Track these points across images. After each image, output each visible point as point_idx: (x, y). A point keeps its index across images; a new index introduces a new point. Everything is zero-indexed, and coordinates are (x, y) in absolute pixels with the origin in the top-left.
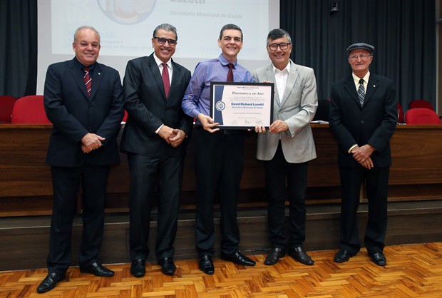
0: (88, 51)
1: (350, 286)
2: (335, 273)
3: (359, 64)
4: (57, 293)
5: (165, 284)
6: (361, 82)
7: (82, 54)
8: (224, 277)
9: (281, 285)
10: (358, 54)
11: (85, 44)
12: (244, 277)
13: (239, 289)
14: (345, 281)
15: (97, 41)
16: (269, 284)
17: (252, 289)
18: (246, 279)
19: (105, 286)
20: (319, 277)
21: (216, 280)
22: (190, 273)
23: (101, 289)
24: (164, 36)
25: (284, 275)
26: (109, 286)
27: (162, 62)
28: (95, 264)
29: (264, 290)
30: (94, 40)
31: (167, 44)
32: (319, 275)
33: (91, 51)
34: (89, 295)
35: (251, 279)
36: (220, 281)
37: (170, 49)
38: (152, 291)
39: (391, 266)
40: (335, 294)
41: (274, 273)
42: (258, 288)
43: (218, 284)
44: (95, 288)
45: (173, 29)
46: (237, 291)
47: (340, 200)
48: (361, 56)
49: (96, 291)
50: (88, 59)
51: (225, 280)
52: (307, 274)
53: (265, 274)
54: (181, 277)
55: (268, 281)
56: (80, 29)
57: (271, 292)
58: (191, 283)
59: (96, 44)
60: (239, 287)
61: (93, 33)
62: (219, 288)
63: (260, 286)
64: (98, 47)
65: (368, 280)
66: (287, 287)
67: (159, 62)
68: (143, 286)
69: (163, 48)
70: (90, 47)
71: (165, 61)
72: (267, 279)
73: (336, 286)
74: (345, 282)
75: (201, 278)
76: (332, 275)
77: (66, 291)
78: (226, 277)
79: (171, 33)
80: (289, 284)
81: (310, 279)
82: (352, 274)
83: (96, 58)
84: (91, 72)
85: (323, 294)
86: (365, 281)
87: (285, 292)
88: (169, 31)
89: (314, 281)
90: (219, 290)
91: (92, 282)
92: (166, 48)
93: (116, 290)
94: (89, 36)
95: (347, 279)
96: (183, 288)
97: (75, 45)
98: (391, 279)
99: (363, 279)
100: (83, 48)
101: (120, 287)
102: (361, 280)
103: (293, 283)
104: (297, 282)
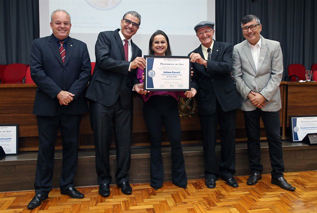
0: (61, 28)
1: (281, 201)
2: (268, 191)
5: (146, 200)
7: (57, 31)
8: (187, 195)
9: (230, 201)
11: (59, 23)
12: (202, 195)
13: (200, 204)
14: (277, 198)
15: (67, 21)
16: (221, 200)
17: (209, 204)
18: (204, 196)
19: (102, 202)
20: (258, 195)
21: (182, 197)
23: (99, 204)
25: (231, 193)
26: (105, 202)
29: (219, 204)
30: (66, 20)
32: (257, 193)
33: (64, 28)
34: (91, 208)
35: (207, 196)
36: (185, 198)
37: (133, 30)
38: (136, 205)
39: (309, 186)
40: (272, 208)
42: (213, 203)
43: (184, 201)
44: (95, 203)
45: (138, 16)
46: (199, 206)
49: (96, 205)
50: (62, 34)
51: (189, 197)
53: (217, 193)
54: (156, 195)
55: (220, 198)
56: (55, 12)
57: (224, 206)
58: (164, 199)
59: (67, 23)
60: (200, 202)
61: (65, 15)
62: (185, 203)
63: (215, 202)
64: (69, 25)
66: (235, 202)
68: (129, 202)
70: (63, 26)
72: (219, 196)
73: (271, 201)
74: (277, 199)
75: (170, 196)
76: (267, 193)
77: (74, 205)
78: (189, 195)
80: (236, 200)
81: (251, 196)
83: (68, 33)
84: (65, 44)
85: (263, 208)
86: (293, 198)
87: (234, 206)
88: (135, 16)
89: (255, 198)
90: (186, 205)
91: (91, 198)
93: (110, 205)
94: (61, 17)
95: (279, 196)
96: (158, 203)
97: (51, 24)
98: (312, 196)
99: (290, 196)
100: (57, 26)
101: (112, 202)
102: (289, 197)
103: (239, 200)
104: (242, 198)
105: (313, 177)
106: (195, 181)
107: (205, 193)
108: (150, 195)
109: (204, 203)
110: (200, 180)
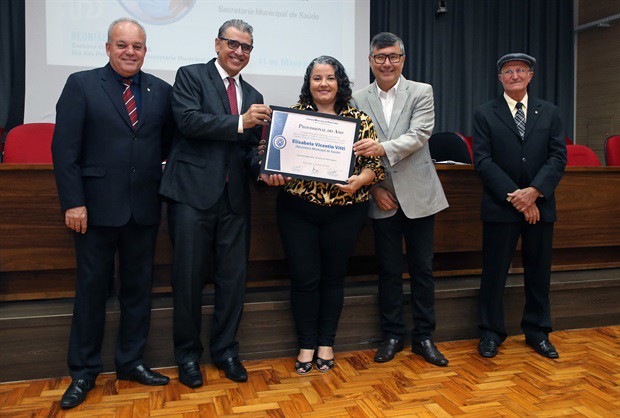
0: (128, 55)
1: (518, 388)
3: (515, 81)
4: (105, 411)
5: (261, 394)
6: (519, 106)
7: (120, 61)
8: (340, 381)
9: (423, 390)
10: (513, 69)
11: (124, 45)
12: (368, 380)
13: (367, 397)
14: (508, 382)
15: (141, 41)
16: (407, 389)
17: (386, 397)
18: (373, 383)
19: (174, 399)
20: (473, 378)
21: (332, 387)
22: (290, 377)
23: (168, 404)
24: (235, 38)
25: (424, 376)
26: (180, 399)
27: (227, 76)
28: (141, 368)
29: (404, 397)
30: (137, 40)
31: (239, 51)
32: (472, 374)
33: (132, 55)
34: (154, 413)
35: (380, 383)
36: (337, 387)
37: (242, 58)
38: (245, 404)
40: (503, 401)
41: (408, 374)
42: (393, 395)
43: (336, 392)
44: (160, 402)
45: (249, 30)
46: (366, 401)
47: (480, 271)
48: (518, 71)
49: (163, 406)
50: (127, 66)
51: (344, 384)
52: (453, 374)
53: (396, 376)
54: (279, 383)
55: (404, 385)
56: (116, 22)
57: (414, 401)
58: (297, 391)
59: (140, 46)
60: (367, 394)
62: (338, 397)
63: (395, 392)
64: (143, 50)
65: (542, 380)
66: (433, 393)
67: (224, 75)
68: (230, 398)
69: (233, 55)
70: (130, 50)
71: (232, 73)
72: (402, 382)
73: (500, 389)
74: (510, 383)
75: (309, 383)
76: (489, 374)
77: (119, 409)
78: (345, 381)
79: (247, 34)
80: (435, 388)
81: (460, 381)
82: (515, 372)
83: (140, 65)
85: (485, 402)
86: (538, 382)
87: (434, 400)
89: (468, 384)
90: (341, 400)
91: (152, 393)
92: (238, 56)
93: (191, 405)
95: (512, 379)
96: (287, 398)
97: (109, 46)
98: (571, 377)
99: (533, 378)
100: (120, 51)
101: (195, 399)
102: (531, 380)
103: (440, 387)
104: (444, 385)
105: (565, 343)
106: (349, 355)
107: (373, 377)
108: (267, 383)
109: (376, 396)
110: (360, 352)
